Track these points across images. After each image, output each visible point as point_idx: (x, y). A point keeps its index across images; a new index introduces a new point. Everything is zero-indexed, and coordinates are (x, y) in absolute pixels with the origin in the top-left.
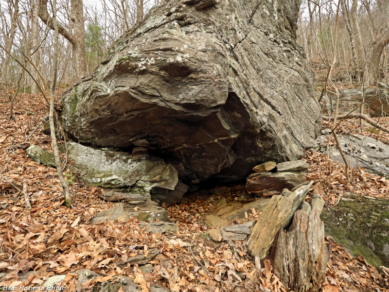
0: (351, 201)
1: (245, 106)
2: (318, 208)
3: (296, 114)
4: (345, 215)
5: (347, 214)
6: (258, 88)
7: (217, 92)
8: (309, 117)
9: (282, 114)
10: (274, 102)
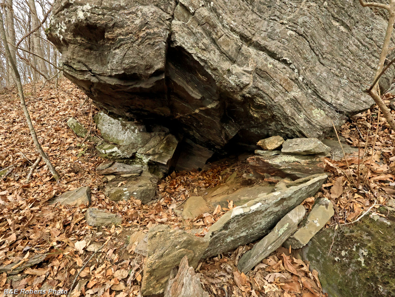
0: (383, 223)
1: (202, 64)
2: (316, 222)
3: (329, 56)
4: (354, 249)
5: (358, 248)
6: (240, 27)
7: (150, 52)
8: (366, 56)
9: (291, 64)
10: (272, 45)
